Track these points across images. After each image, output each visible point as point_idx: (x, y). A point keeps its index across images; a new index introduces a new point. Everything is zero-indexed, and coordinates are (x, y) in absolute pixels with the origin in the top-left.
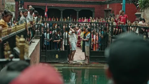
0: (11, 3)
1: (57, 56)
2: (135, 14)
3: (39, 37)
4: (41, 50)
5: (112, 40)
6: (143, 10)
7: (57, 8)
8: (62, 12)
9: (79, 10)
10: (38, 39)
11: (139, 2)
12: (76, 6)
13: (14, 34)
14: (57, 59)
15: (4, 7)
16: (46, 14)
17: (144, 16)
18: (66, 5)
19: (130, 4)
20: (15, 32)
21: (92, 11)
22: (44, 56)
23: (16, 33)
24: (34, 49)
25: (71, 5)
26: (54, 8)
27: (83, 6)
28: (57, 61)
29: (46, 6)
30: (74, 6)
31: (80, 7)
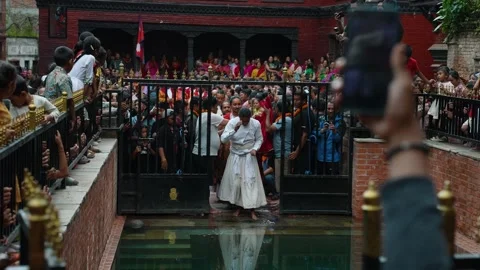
0: (25, 12)
1: (173, 193)
2: (430, 49)
3: (115, 133)
4: (122, 175)
5: (352, 141)
6: (452, 42)
7: (175, 28)
8: (191, 42)
9: (248, 36)
10: (112, 137)
11: (442, 14)
12: (239, 23)
13: (28, 137)
14: (173, 204)
15: (4, 25)
16: (138, 48)
17: (456, 61)
18: (203, 19)
19: (412, 15)
20: (31, 132)
21: (291, 38)
22: (131, 193)
23: (35, 133)
24: (95, 176)
25: (222, 20)
26: (165, 28)
27: (261, 21)
28: (175, 210)
29: (138, 23)
30: (232, 23)
31: (252, 25)
